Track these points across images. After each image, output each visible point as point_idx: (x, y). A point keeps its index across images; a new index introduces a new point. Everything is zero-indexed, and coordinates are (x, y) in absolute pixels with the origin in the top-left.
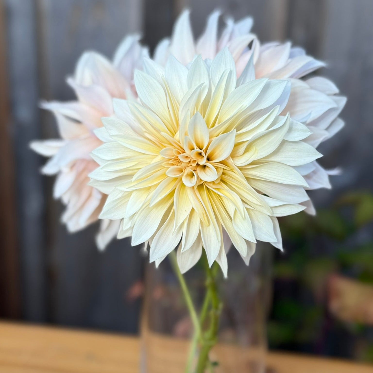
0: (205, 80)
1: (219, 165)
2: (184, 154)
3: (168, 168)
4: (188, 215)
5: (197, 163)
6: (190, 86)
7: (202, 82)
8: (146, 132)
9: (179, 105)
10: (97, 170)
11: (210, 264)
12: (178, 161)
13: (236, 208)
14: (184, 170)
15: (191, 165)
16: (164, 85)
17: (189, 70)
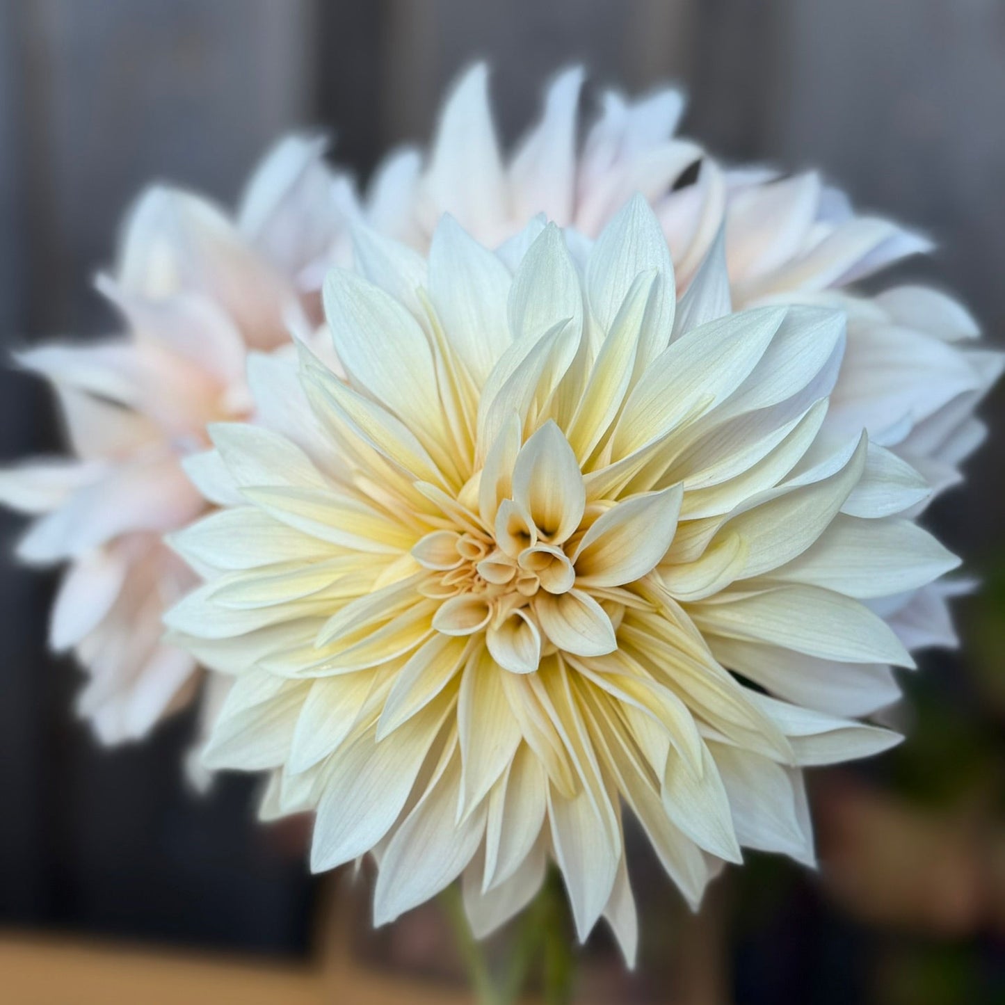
0: (569, 309)
1: (616, 595)
2: (494, 558)
3: (441, 602)
4: (506, 768)
5: (540, 587)
6: (517, 330)
7: (559, 317)
8: (360, 473)
9: (480, 390)
10: (195, 599)
11: (584, 931)
12: (471, 574)
13: (674, 743)
14: (493, 605)
15: (516, 590)
16: (426, 317)
17: (513, 276)
